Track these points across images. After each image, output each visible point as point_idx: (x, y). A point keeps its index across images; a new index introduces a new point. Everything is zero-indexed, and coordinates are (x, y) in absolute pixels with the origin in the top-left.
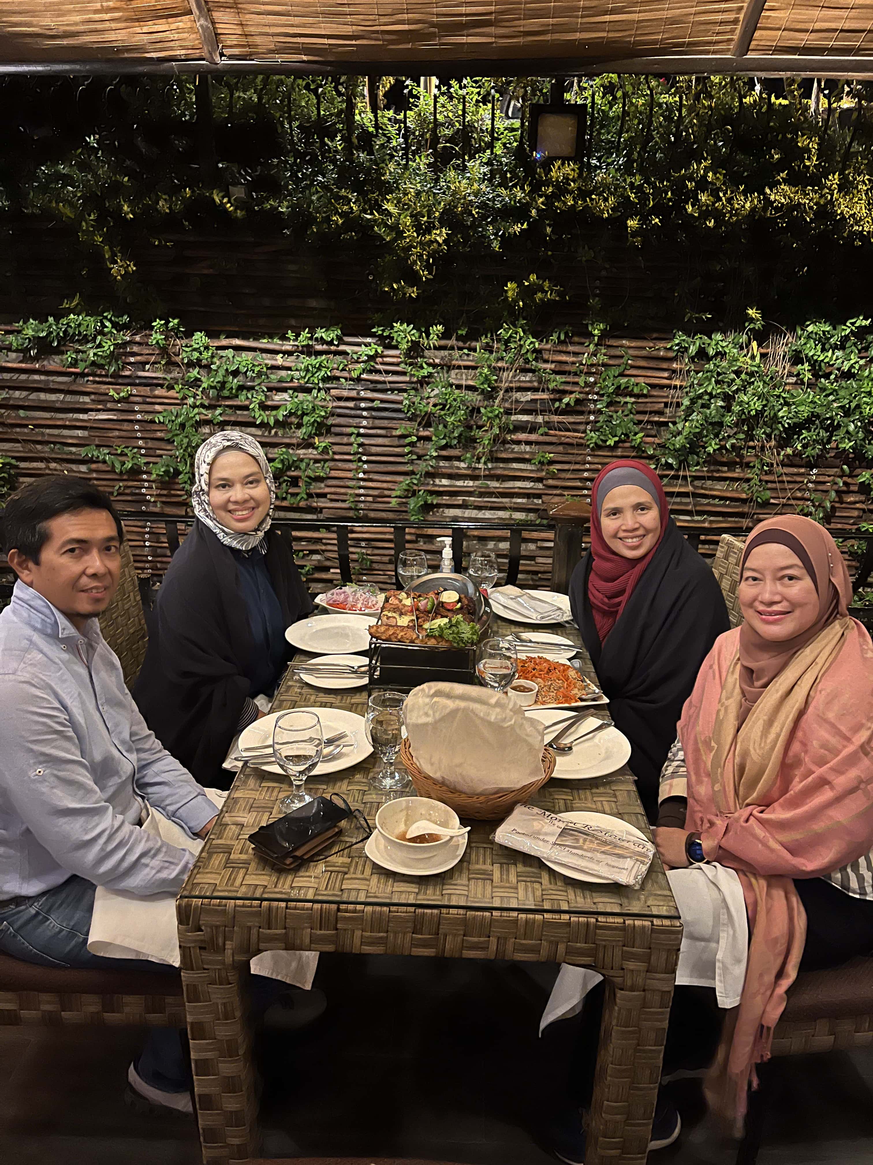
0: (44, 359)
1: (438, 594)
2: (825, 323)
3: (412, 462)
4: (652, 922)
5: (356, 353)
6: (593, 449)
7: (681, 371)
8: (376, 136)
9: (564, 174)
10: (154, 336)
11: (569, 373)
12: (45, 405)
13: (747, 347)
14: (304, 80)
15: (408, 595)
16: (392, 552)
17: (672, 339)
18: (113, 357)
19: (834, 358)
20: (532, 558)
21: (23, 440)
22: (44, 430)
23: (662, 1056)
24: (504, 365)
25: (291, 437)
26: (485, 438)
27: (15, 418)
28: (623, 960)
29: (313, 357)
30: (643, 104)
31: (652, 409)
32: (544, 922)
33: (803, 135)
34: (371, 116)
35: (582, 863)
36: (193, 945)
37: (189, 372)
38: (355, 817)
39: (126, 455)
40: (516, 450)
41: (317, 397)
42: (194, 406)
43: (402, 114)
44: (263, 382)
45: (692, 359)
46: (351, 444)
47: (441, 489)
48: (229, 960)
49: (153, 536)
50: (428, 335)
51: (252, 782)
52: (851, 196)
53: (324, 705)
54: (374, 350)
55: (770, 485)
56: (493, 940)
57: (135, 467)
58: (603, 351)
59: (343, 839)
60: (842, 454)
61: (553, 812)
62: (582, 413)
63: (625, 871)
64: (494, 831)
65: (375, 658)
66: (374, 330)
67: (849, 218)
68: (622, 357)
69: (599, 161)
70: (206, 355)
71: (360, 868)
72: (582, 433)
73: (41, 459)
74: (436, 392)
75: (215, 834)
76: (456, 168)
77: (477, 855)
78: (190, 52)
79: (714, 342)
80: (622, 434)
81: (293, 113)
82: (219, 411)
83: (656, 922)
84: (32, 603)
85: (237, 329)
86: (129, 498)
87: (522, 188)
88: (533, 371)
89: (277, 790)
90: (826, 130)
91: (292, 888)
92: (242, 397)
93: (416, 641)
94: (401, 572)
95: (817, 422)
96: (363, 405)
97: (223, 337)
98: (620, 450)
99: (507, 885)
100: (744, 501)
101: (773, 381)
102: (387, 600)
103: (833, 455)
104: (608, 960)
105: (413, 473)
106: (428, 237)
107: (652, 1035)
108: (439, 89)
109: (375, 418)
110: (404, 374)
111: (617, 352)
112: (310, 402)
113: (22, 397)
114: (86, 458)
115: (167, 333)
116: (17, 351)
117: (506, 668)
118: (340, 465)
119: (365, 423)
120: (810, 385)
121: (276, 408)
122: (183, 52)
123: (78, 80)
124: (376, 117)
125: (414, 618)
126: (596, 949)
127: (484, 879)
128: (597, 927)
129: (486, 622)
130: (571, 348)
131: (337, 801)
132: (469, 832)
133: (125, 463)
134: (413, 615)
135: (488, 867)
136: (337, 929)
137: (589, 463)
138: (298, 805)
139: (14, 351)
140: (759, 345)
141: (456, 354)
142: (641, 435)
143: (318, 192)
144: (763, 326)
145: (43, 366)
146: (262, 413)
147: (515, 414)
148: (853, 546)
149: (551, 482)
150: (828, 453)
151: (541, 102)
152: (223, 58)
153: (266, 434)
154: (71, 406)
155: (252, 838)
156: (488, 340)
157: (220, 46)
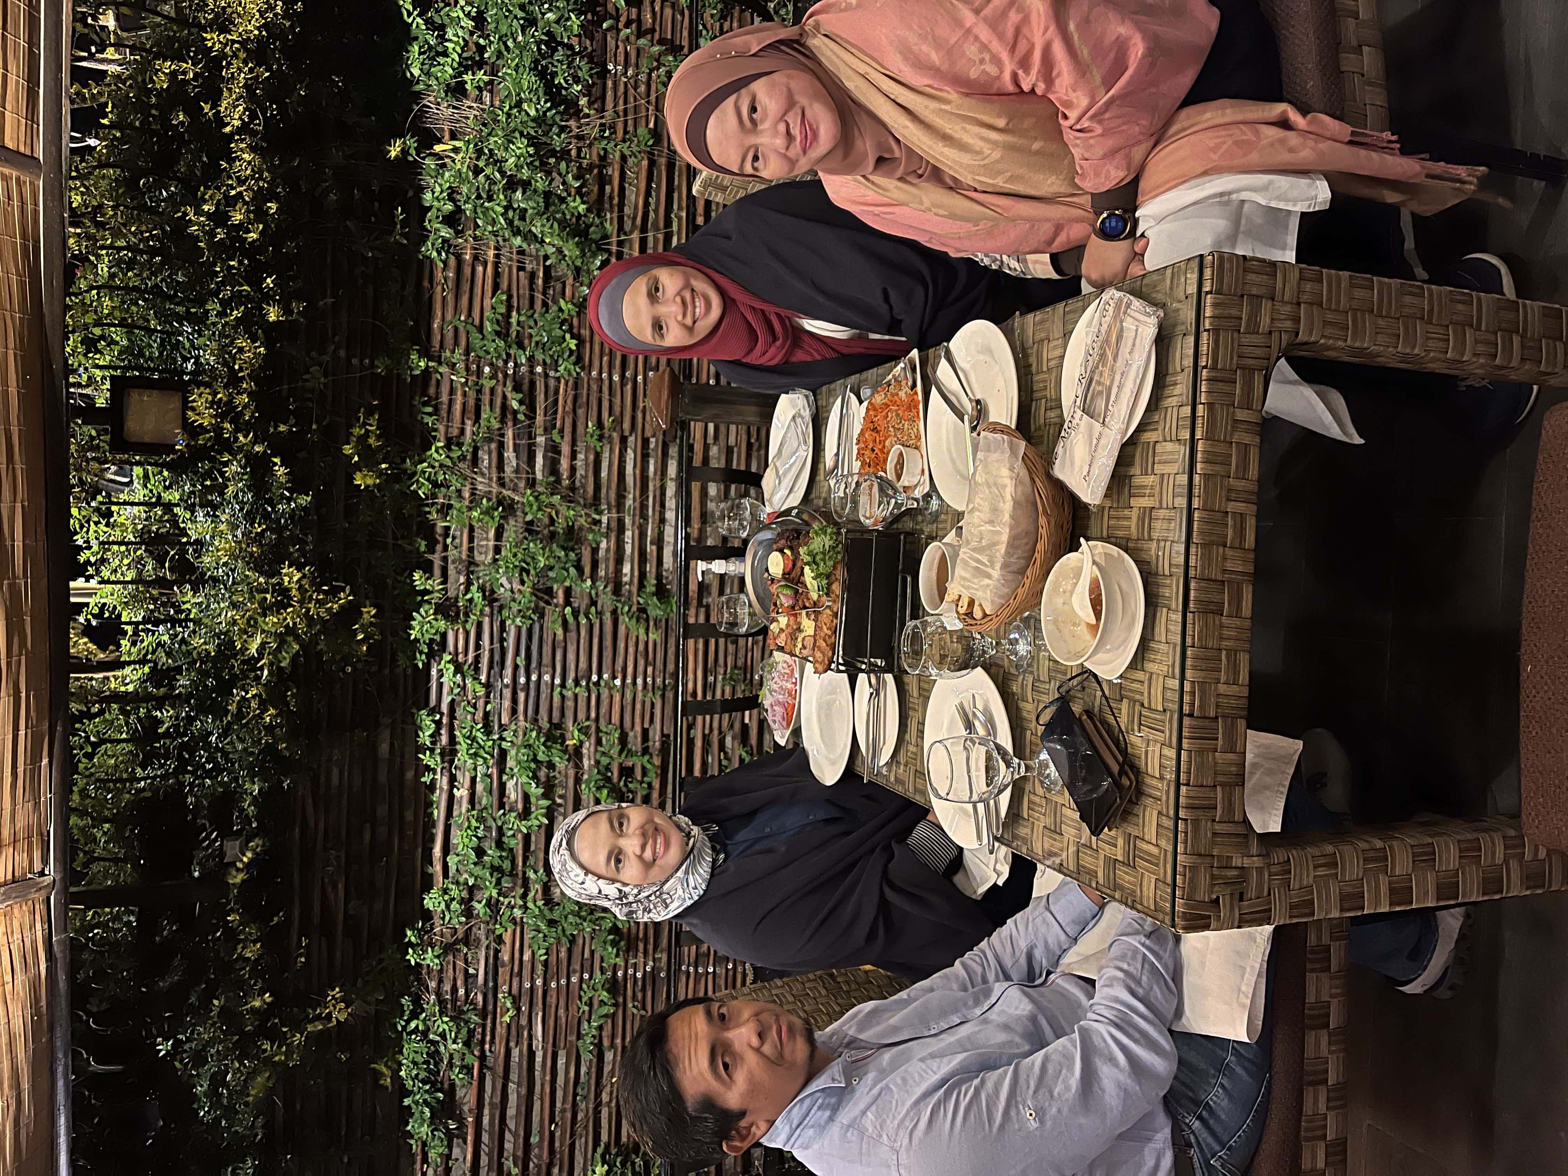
0: (461, 1110)
1: (773, 580)
2: (408, 52)
3: (600, 614)
4: (1207, 293)
5: (452, 689)
6: (583, 368)
7: (476, 249)
8: (156, 664)
9: (206, 408)
10: (428, 962)
11: (478, 400)
12: (523, 1109)
13: (442, 158)
14: (79, 761)
15: (774, 620)
16: (722, 641)
17: (432, 261)
18: (458, 1017)
19: (455, 39)
20: (729, 451)
21: (571, 1137)
22: (557, 1110)
23: (1386, 280)
24: (467, 488)
25: (566, 776)
26: (566, 514)
27: (541, 1148)
28: (1258, 333)
29: (458, 747)
30: (111, 299)
31: (527, 287)
32: (1209, 437)
33: (153, 82)
34: (128, 670)
35: (1130, 387)
36: (1237, 910)
37: (478, 915)
38: (1068, 692)
39: (591, 999)
40: (583, 473)
41: (511, 742)
42: (525, 908)
43: (126, 627)
44: (491, 815)
45: (459, 233)
46: (576, 696)
47: (636, 573)
48: (1257, 862)
49: (701, 960)
50: (426, 592)
51: (1023, 831)
52: (235, 15)
53: (921, 732)
54: (448, 665)
55: (630, 128)
56: (1231, 507)
57: (607, 986)
58: (448, 353)
59: (1096, 709)
60: (587, 30)
61: (1062, 426)
62: (532, 383)
63: (1140, 330)
64: (1086, 506)
65: (859, 665)
66: (420, 665)
67: (265, 19)
68: (456, 329)
69: (189, 359)
70: (455, 892)
71: (1135, 686)
72: (559, 382)
73: (597, 1112)
74: (503, 580)
75: (1090, 880)
76: (198, 554)
77: (1117, 528)
78: (38, 917)
79: (436, 203)
80: (560, 328)
81: (125, 776)
82: (531, 875)
83: (1207, 287)
84: (795, 1123)
85: (420, 850)
86: (649, 994)
87: (226, 464)
88: (476, 450)
89: (1032, 797)
90: (146, 50)
91: (1162, 778)
92: (513, 843)
93: (835, 610)
94: (744, 629)
95: (544, 63)
96: (522, 680)
97: (430, 870)
98: (582, 332)
99: (1158, 488)
100: (652, 163)
101: (487, 123)
102: (781, 649)
103: (588, 42)
104: (1259, 352)
105: (614, 612)
106: (294, 592)
107: (1358, 293)
108: (92, 577)
109: (540, 664)
110: (479, 625)
111: (450, 335)
112: (518, 751)
113: (512, 1140)
114: (595, 1053)
115: (422, 946)
116: (450, 1147)
117: (871, 487)
118: (603, 710)
119: (547, 678)
120: (494, 72)
121: (526, 797)
122: (38, 926)
123: (78, 1067)
124: (129, 663)
125: (804, 612)
126: (1243, 368)
127: (1151, 519)
128: (1214, 368)
129: (810, 514)
130: (445, 398)
131: (1045, 718)
132: (1087, 539)
133: (602, 1001)
134: (800, 614)
135: (1134, 514)
136: (1217, 718)
137: (600, 373)
138: (1052, 770)
139: (451, 1150)
140: (440, 141)
141: (452, 553)
142: (562, 303)
143: (231, 743)
144: (412, 137)
145: (470, 1111)
146: (533, 816)
147: (534, 473)
148: (712, 16)
149: (627, 425)
150: (586, 48)
151: (108, 438)
152: (47, 872)
153: (562, 810)
154: (525, 1073)
155: (1096, 831)
156: (433, 510)
157: (29, 876)
